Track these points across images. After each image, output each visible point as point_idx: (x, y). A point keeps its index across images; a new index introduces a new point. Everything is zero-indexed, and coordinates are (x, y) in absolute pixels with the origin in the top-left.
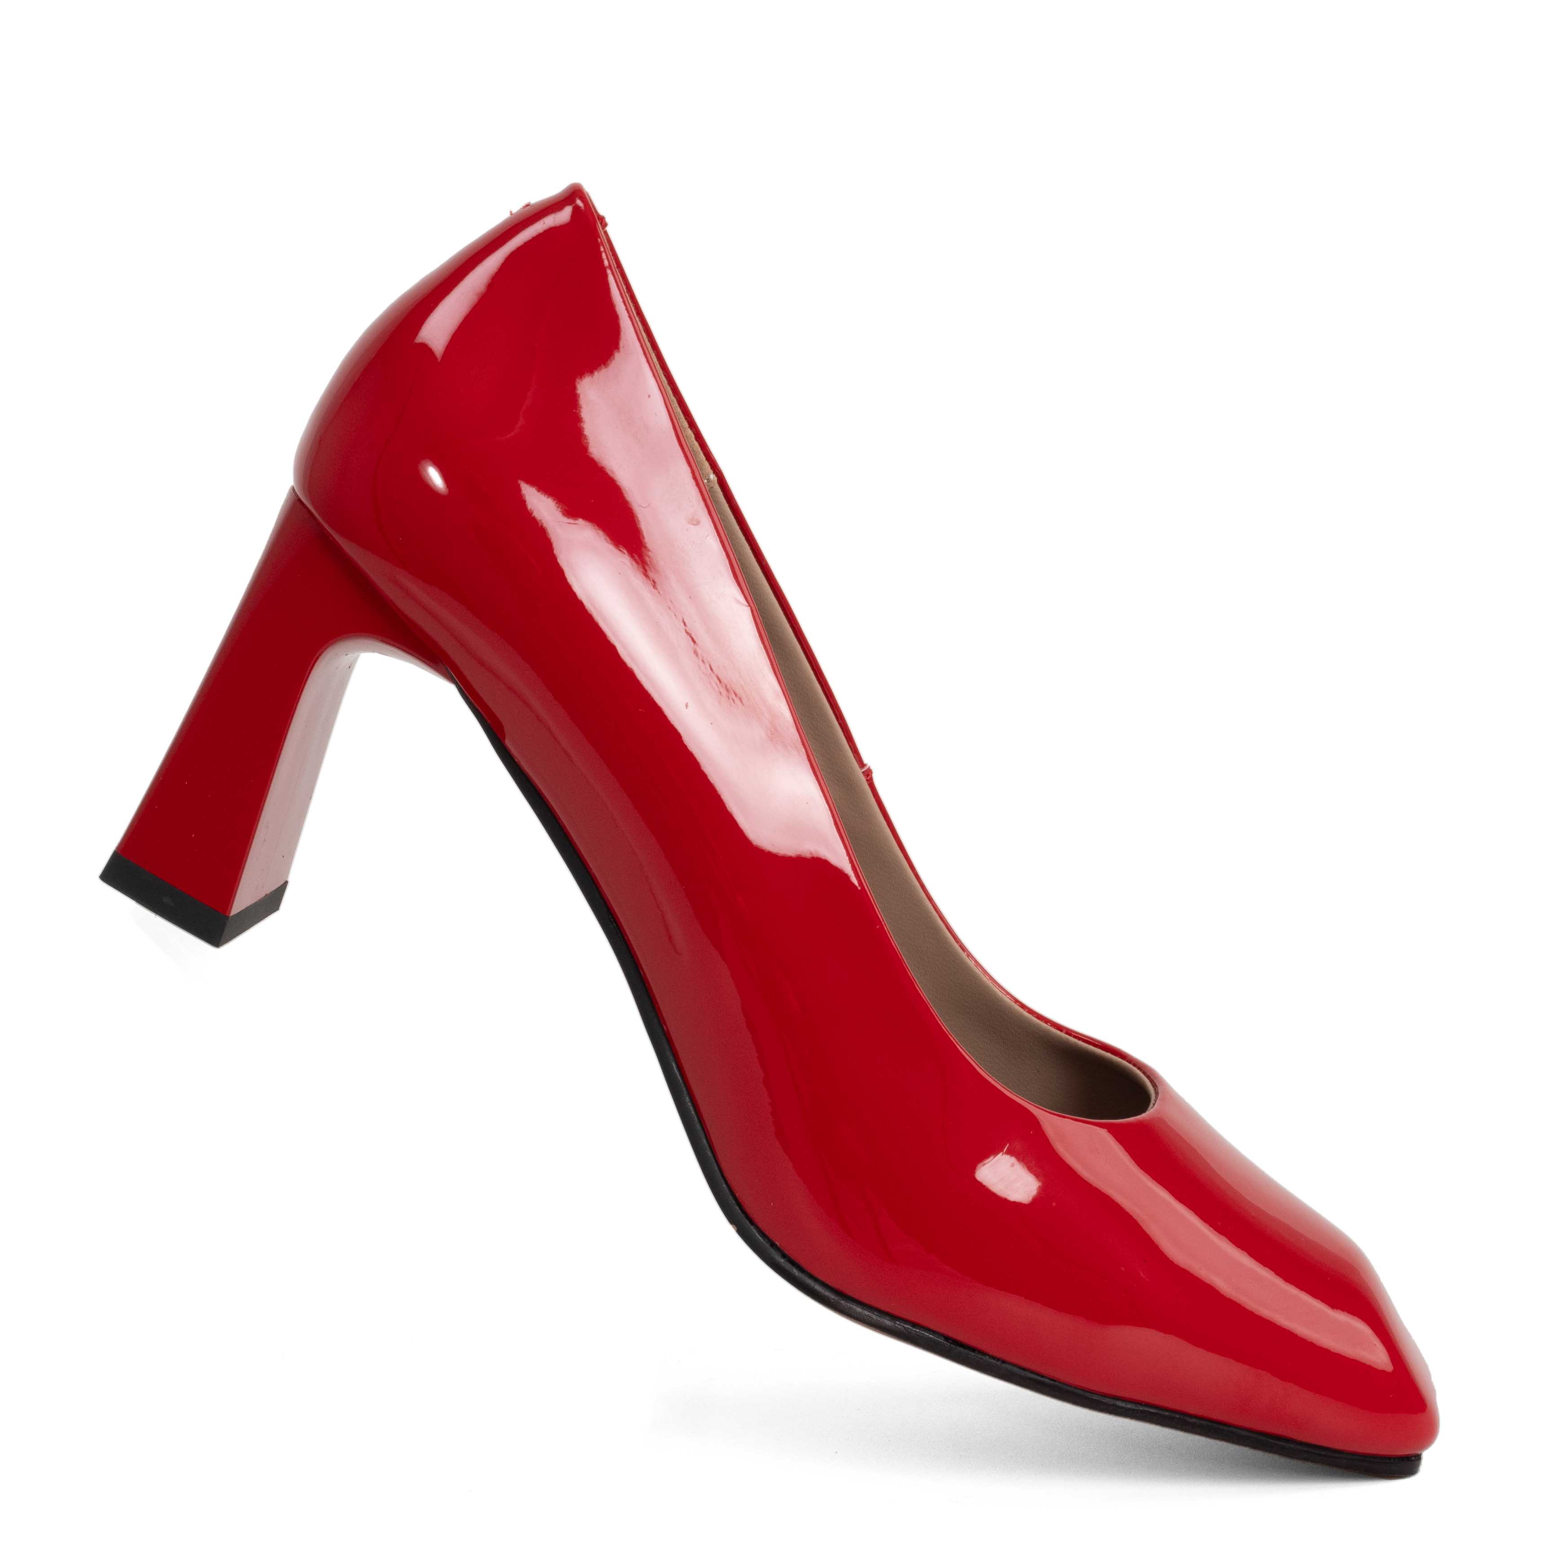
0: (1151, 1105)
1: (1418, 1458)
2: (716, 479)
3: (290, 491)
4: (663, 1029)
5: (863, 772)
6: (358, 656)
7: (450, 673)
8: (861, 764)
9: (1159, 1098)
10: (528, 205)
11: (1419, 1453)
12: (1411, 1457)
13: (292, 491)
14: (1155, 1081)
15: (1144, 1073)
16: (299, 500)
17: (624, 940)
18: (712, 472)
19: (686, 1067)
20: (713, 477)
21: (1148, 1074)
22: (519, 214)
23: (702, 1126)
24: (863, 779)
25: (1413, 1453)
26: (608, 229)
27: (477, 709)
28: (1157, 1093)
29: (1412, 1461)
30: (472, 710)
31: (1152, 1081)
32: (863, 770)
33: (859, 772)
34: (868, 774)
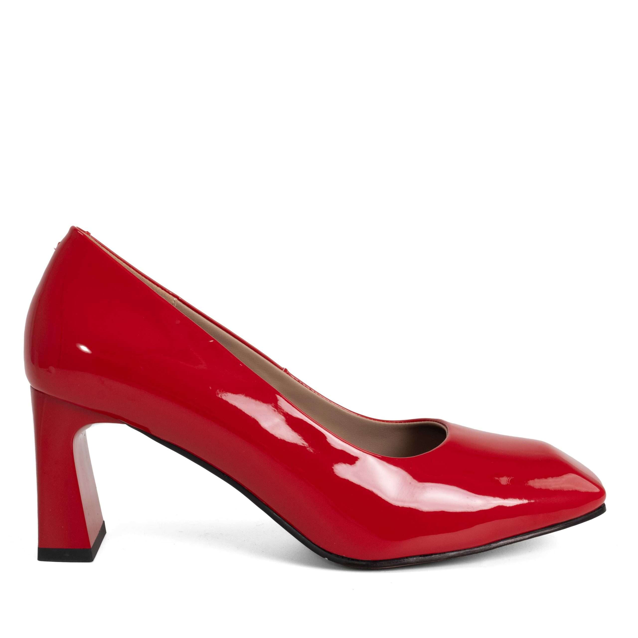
0: (447, 433)
1: (604, 505)
2: (177, 299)
3: (30, 388)
4: (263, 503)
5: (284, 371)
6: (86, 431)
7: (121, 421)
8: (281, 369)
9: (448, 429)
10: (59, 243)
11: (603, 503)
12: (602, 506)
13: (31, 388)
14: (444, 423)
15: (438, 422)
16: (36, 390)
17: (233, 480)
18: (174, 297)
19: (279, 512)
20: (175, 299)
21: (440, 422)
22: (58, 247)
23: (295, 529)
24: (285, 374)
25: (601, 504)
26: (91, 235)
27: (137, 428)
28: (447, 428)
29: (602, 507)
30: (137, 430)
31: (443, 424)
32: (283, 370)
33: (282, 372)
34: (286, 371)
